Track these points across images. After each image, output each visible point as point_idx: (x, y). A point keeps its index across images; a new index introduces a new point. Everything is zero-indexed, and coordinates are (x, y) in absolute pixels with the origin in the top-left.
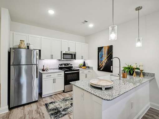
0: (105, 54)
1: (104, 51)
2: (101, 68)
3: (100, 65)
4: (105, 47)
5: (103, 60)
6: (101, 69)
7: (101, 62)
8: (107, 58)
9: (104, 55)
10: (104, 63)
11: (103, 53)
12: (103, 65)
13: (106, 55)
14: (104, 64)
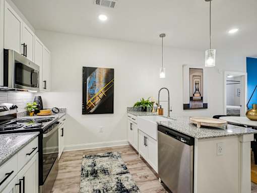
0: (100, 82)
1: (97, 75)
2: (90, 109)
3: (88, 102)
4: (100, 68)
5: (96, 92)
6: (92, 111)
7: (90, 97)
8: (105, 89)
9: (97, 84)
10: (98, 98)
11: (97, 80)
12: (96, 103)
13: (103, 84)
14: (98, 101)
